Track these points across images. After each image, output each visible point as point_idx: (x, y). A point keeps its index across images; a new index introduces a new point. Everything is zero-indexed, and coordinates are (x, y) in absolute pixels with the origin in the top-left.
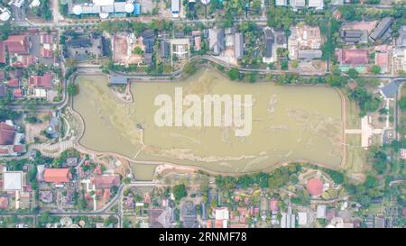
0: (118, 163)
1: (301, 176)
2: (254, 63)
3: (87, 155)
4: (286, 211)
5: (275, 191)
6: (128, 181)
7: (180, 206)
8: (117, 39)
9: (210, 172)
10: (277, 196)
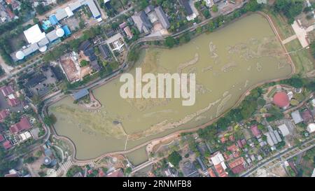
0: (115, 160)
1: (265, 97)
2: (182, 25)
3: (87, 166)
4: (268, 131)
5: (251, 119)
6: (129, 170)
7: (181, 170)
8: (63, 62)
9: (190, 130)
10: (254, 123)
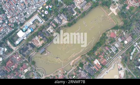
0: (60, 71)
1: (107, 35)
2: (72, 18)
3: (51, 76)
4: (111, 47)
5: (104, 45)
6: (66, 73)
7: (84, 69)
8: (33, 41)
9: (84, 54)
10: (106, 45)
